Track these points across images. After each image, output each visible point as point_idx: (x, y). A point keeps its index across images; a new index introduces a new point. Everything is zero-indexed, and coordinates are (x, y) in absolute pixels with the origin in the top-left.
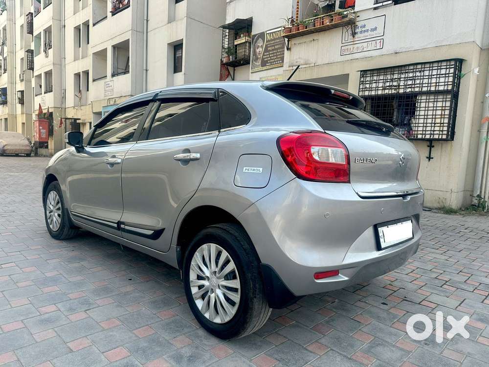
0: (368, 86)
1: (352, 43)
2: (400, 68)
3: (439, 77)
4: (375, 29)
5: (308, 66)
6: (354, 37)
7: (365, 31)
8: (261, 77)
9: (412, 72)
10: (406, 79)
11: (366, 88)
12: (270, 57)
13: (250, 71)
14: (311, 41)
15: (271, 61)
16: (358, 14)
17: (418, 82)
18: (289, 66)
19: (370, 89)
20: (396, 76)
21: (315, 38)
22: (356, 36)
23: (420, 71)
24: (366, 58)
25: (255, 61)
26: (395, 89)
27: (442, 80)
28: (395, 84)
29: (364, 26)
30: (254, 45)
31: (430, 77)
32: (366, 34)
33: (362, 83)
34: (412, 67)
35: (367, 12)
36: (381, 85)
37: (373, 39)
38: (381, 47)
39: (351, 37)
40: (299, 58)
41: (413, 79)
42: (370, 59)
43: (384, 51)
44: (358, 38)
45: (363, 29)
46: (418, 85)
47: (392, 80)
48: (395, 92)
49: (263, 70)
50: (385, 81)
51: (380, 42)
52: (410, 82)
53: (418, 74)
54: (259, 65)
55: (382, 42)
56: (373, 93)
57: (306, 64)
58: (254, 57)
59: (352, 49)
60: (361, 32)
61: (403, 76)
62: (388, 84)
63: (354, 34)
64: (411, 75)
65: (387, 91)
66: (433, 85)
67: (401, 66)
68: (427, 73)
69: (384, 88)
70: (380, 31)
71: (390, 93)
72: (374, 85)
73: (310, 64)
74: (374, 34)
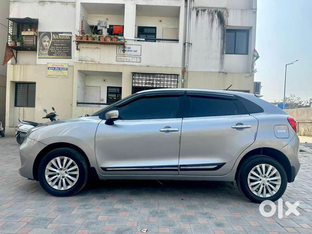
0: (137, 81)
1: (123, 56)
2: (154, 75)
3: (171, 82)
4: (136, 51)
5: (94, 63)
6: (124, 52)
7: (130, 51)
8: (48, 62)
9: (159, 77)
10: (157, 80)
11: (136, 82)
12: (56, 50)
13: (37, 56)
14: (96, 48)
15: (57, 53)
16: (126, 41)
17: (162, 82)
18: (79, 60)
19: (139, 83)
20: (151, 78)
21: (98, 47)
22: (125, 52)
23: (163, 78)
24: (132, 65)
25: (42, 50)
26: (151, 85)
27: (173, 83)
28: (151, 82)
29: (130, 48)
30: (41, 39)
31: (167, 81)
32: (131, 52)
33: (133, 79)
34: (159, 75)
35: (130, 41)
36: (144, 82)
37: (136, 56)
38: (140, 61)
39: (123, 52)
40: (87, 57)
41: (160, 81)
42: (134, 66)
43: (141, 64)
44: (126, 53)
45: (129, 50)
46: (162, 84)
47: (149, 80)
48: (152, 86)
49: (50, 58)
50: (146, 80)
51: (139, 59)
52: (158, 82)
53: (162, 79)
54: (46, 54)
55: (140, 59)
56: (140, 85)
57: (93, 62)
58: (41, 47)
59: (123, 59)
60: (128, 51)
61: (155, 79)
62: (148, 82)
63: (124, 51)
64: (159, 79)
65: (147, 85)
66: (169, 85)
67: (154, 74)
68: (166, 79)
69: (146, 84)
70: (138, 53)
71: (149, 86)
72: (140, 81)
73: (95, 62)
74: (135, 53)
